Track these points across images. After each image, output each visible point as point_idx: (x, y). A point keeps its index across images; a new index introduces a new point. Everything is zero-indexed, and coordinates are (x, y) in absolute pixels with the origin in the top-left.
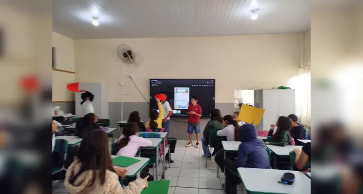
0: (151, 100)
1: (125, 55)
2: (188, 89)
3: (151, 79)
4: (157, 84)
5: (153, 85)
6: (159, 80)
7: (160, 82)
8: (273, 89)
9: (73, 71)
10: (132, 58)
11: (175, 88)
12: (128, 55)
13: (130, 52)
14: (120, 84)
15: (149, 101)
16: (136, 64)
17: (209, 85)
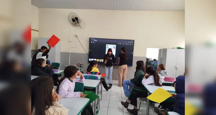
0: (89, 52)
1: (73, 20)
2: (115, 46)
3: (90, 38)
4: (94, 42)
5: (91, 42)
6: (96, 39)
7: (96, 40)
8: (173, 48)
9: (38, 30)
10: (78, 22)
11: (107, 45)
12: (75, 20)
13: (77, 19)
14: (69, 40)
15: (88, 53)
16: (81, 27)
17: (130, 44)
